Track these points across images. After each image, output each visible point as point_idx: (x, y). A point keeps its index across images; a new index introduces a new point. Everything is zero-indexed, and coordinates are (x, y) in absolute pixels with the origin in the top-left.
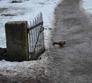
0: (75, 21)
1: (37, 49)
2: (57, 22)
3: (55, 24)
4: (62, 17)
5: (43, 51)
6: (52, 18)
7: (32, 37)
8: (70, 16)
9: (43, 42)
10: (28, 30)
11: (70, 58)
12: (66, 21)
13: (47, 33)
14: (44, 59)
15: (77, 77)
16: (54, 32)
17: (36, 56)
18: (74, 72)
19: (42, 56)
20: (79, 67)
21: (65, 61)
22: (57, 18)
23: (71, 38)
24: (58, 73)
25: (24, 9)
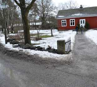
0: (83, 40)
1: (68, 50)
2: (76, 40)
3: (75, 41)
4: (77, 38)
5: (70, 51)
6: (74, 39)
7: (67, 46)
8: (80, 38)
9: (71, 48)
10: (65, 43)
11: (80, 54)
12: (79, 40)
13: (72, 44)
14: (71, 54)
15: (83, 61)
16: (75, 44)
17: (68, 53)
18: (82, 59)
19: (70, 53)
20: (84, 57)
21: (79, 55)
22: (76, 39)
23: (81, 47)
24: (76, 59)
25: (63, 35)
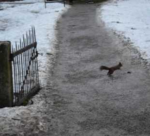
2: (60, 42)
7: (18, 68)
10: (12, 56)
14: (38, 104)
16: (55, 59)
19: (35, 99)
24: (61, 126)
25: (6, 21)
